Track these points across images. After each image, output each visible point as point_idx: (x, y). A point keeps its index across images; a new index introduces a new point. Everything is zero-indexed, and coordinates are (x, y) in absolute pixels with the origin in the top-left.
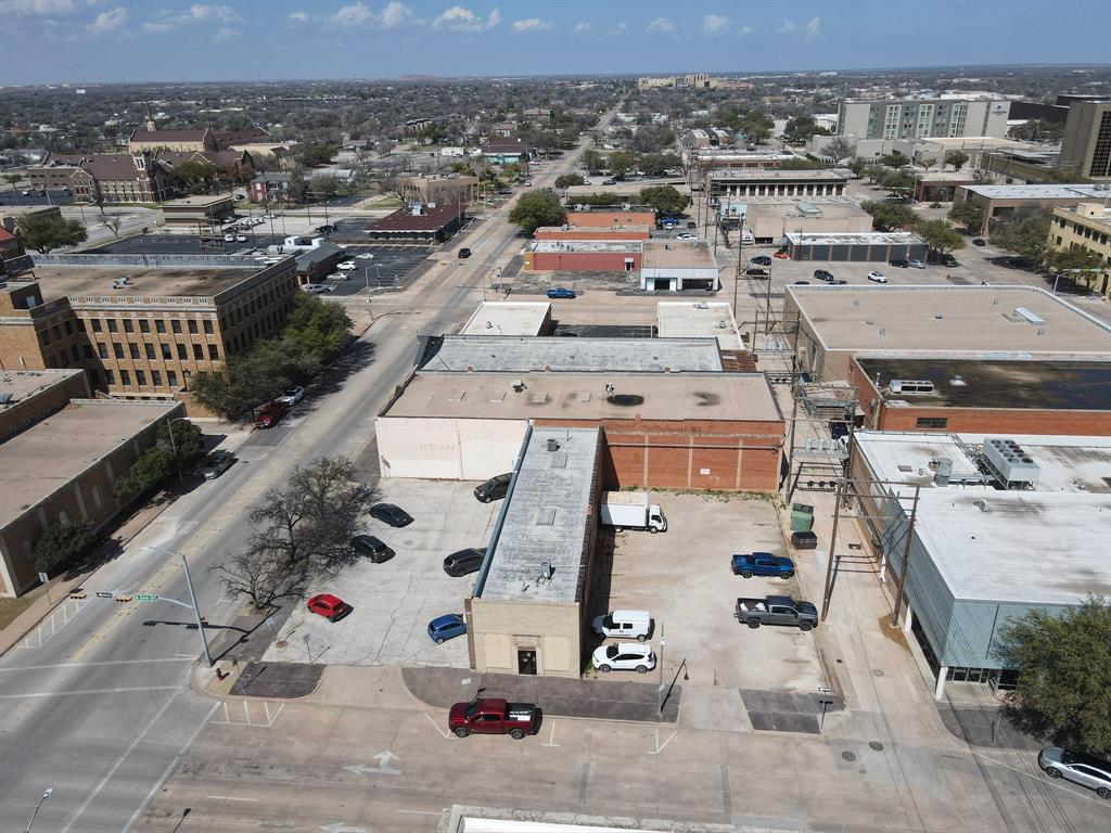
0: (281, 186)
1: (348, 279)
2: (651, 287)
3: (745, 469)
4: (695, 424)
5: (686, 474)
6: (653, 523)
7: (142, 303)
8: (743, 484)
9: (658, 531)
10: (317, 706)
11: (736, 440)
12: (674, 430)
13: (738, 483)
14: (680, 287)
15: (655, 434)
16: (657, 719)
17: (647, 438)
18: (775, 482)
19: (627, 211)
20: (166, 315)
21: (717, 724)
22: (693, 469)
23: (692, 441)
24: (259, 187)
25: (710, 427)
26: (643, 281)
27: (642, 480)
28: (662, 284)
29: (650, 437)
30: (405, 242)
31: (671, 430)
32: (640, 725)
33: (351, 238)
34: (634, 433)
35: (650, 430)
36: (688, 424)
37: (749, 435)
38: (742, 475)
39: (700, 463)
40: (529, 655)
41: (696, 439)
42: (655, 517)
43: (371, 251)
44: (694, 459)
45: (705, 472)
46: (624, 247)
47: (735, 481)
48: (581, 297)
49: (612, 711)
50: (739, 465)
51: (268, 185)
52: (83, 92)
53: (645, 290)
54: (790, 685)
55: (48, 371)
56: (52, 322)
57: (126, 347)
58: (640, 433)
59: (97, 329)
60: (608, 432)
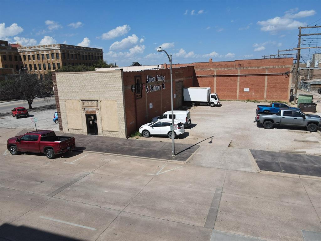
3: (269, 88)
4: (241, 63)
5: (236, 92)
6: (212, 100)
7: (38, 48)
8: (268, 96)
9: (215, 105)
11: (264, 70)
12: (230, 67)
13: (265, 96)
15: (219, 69)
17: (215, 71)
18: (287, 95)
22: (240, 88)
23: (239, 72)
25: (249, 63)
29: (217, 71)
31: (228, 67)
34: (209, 69)
35: (217, 67)
36: (237, 63)
37: (271, 67)
38: (267, 91)
39: (243, 85)
40: (93, 118)
41: (241, 71)
42: (213, 97)
44: (240, 82)
45: (246, 90)
47: (263, 95)
50: (266, 85)
56: (9, 53)
57: (33, 66)
58: (212, 69)
59: (25, 59)
60: (196, 70)
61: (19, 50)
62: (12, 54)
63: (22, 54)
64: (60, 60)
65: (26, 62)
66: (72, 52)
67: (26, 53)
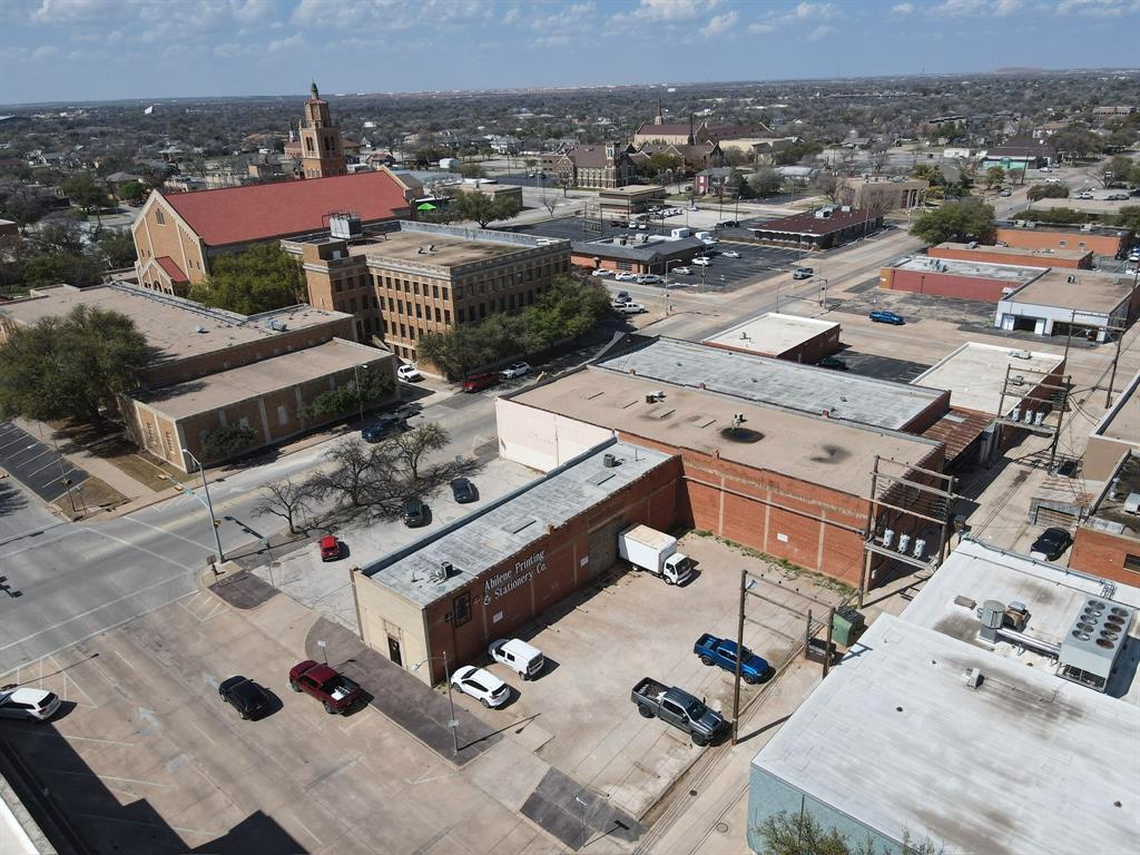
0: (723, 180)
1: (691, 274)
2: (1009, 325)
3: (827, 548)
4: (773, 477)
5: (762, 534)
6: (667, 572)
8: (824, 564)
9: (672, 584)
10: (244, 619)
11: (818, 509)
12: (751, 479)
13: (819, 564)
14: (1049, 330)
15: (731, 478)
16: (449, 756)
17: (723, 480)
19: (1084, 233)
20: (420, 278)
21: (494, 787)
22: (770, 532)
23: (769, 498)
24: (702, 180)
25: (789, 485)
26: (999, 317)
27: (717, 527)
28: (1025, 324)
29: (726, 480)
30: (786, 245)
31: (748, 478)
32: (431, 751)
33: (743, 236)
34: (711, 472)
35: (726, 471)
36: (767, 476)
37: (833, 508)
38: (824, 554)
39: (777, 526)
40: (396, 645)
41: (774, 496)
42: (668, 566)
43: (737, 248)
44: (771, 519)
45: (782, 537)
46: (1015, 274)
47: (815, 560)
48: (912, 325)
49: (422, 729)
50: (821, 541)
51: (711, 179)
52: (673, 90)
53: (1000, 328)
54: (607, 789)
55: (336, 313)
56: (347, 273)
57: (395, 303)
58: (717, 473)
59: (380, 284)
60: (685, 464)
61: (369, 260)
62: (356, 274)
63: (374, 272)
64: (449, 305)
65: (381, 291)
66: (481, 277)
67: (383, 271)
